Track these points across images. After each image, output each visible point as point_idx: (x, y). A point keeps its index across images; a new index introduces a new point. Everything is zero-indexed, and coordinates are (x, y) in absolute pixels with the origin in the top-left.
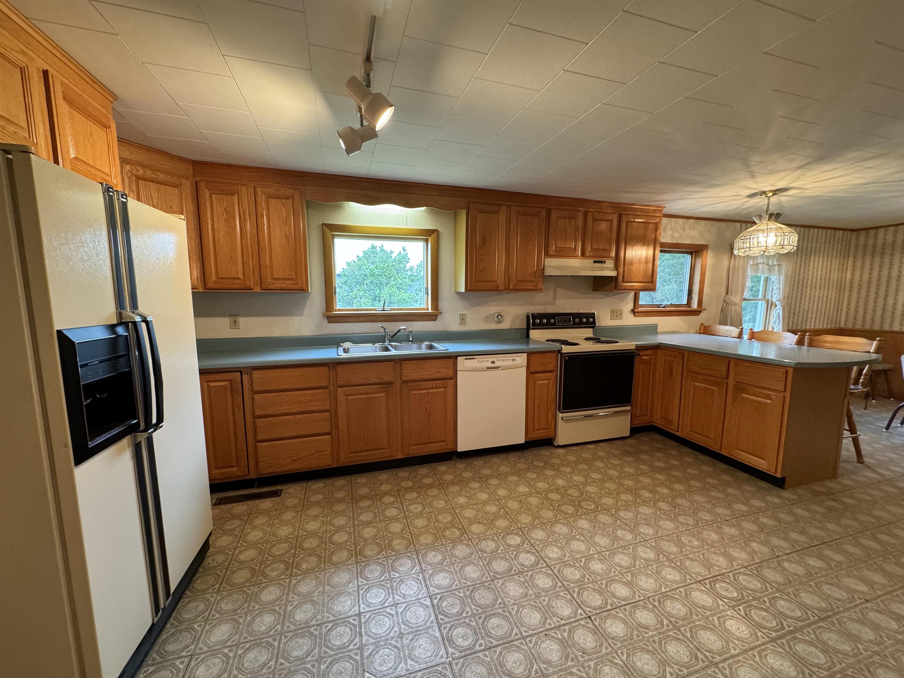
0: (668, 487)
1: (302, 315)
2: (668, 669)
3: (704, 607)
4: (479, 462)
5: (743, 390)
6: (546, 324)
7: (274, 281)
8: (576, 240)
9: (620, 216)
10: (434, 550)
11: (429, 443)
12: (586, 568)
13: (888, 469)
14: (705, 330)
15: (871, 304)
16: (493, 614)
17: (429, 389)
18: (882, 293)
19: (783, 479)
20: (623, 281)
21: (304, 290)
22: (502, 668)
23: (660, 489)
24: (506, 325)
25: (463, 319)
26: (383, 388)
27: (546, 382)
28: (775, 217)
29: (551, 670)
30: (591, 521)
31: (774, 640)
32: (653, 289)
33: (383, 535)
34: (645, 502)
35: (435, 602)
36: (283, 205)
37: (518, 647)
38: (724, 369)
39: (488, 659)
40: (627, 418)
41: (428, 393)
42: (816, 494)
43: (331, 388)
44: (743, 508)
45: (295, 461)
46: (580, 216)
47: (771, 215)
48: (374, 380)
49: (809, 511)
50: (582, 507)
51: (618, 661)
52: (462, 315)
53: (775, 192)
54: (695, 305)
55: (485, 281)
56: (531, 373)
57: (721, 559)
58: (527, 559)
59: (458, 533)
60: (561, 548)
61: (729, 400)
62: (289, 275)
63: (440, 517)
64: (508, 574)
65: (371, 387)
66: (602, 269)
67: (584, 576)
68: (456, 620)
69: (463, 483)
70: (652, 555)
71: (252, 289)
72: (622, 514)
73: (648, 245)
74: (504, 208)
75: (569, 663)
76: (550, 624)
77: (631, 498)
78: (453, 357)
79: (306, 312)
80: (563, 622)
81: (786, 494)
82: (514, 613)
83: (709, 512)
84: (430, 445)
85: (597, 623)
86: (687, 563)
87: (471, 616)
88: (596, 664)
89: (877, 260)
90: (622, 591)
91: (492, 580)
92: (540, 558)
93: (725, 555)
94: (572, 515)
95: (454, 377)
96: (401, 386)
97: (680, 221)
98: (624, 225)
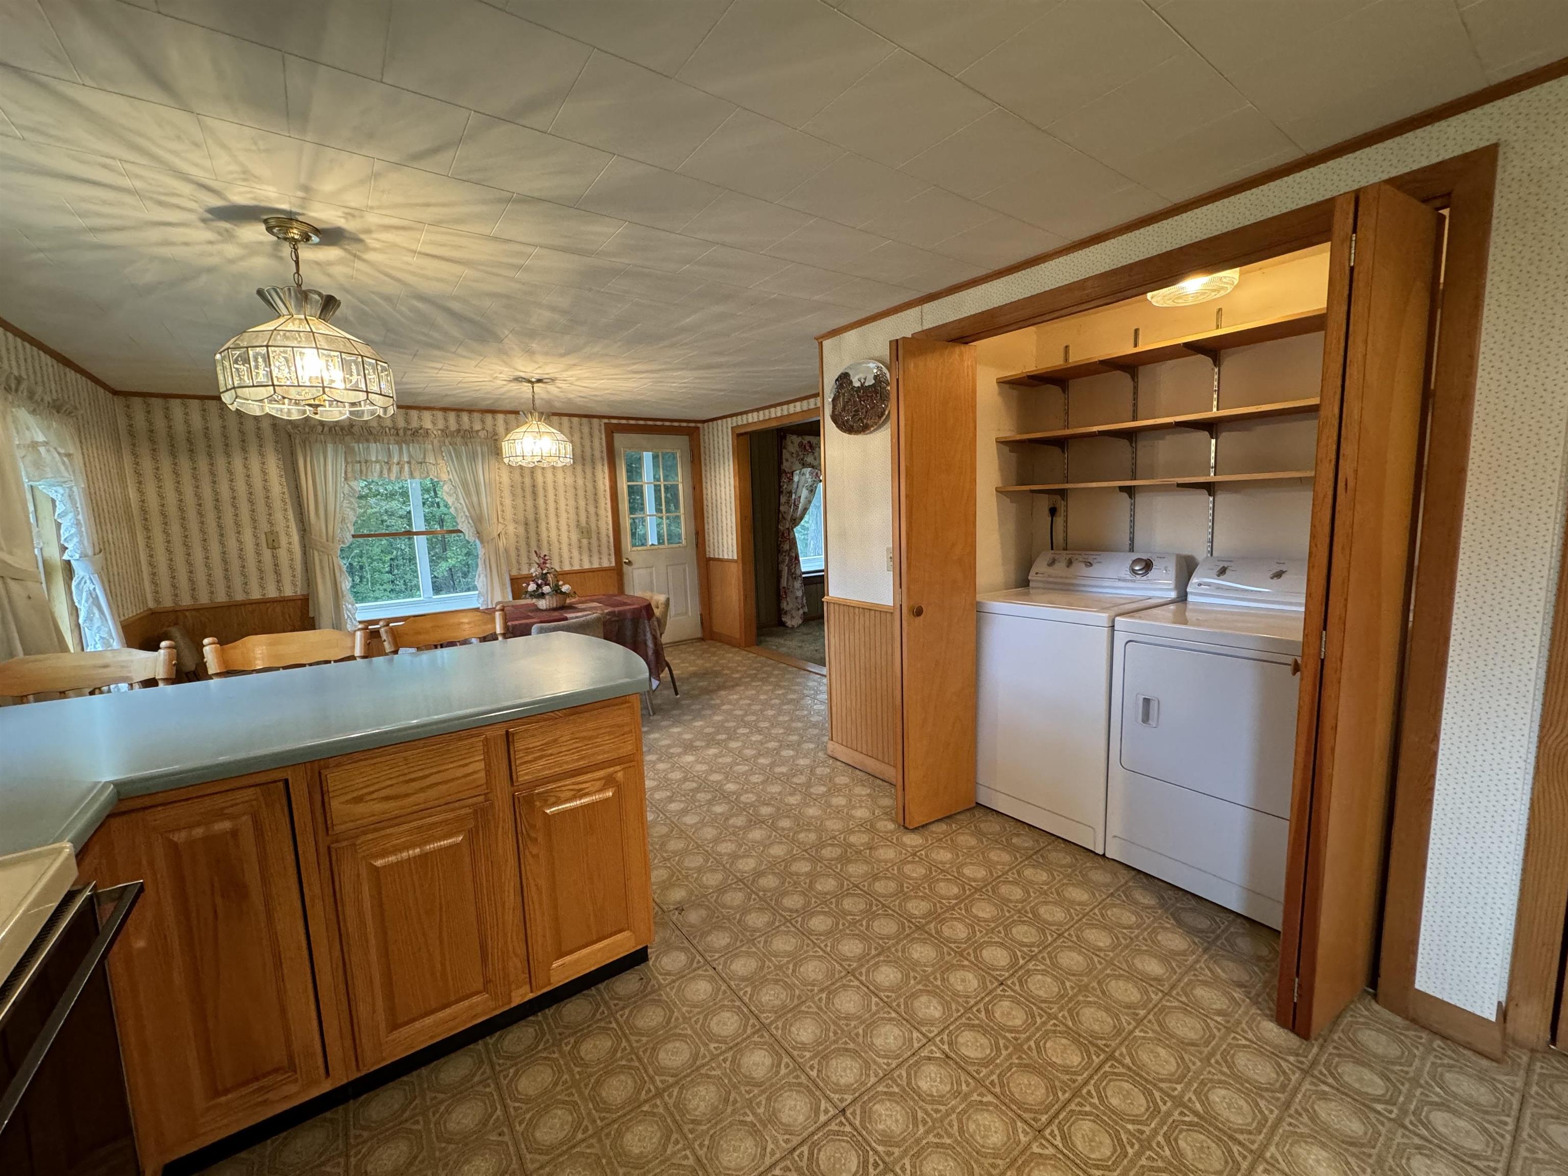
5: (544, 799)
38: (477, 766)
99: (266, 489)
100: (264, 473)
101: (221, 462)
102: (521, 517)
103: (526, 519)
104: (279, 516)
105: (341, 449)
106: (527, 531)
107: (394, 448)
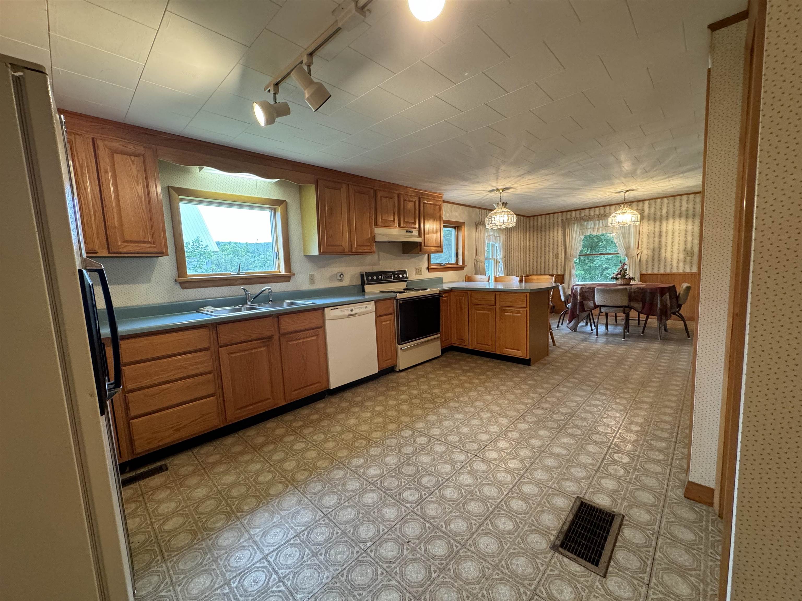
0: (478, 379)
1: (149, 281)
2: (526, 462)
3: (525, 430)
4: (348, 394)
5: (505, 311)
6: (376, 280)
7: (126, 244)
8: (394, 216)
9: (419, 199)
10: (354, 457)
11: (307, 386)
12: (459, 433)
13: (566, 346)
14: (469, 279)
15: (539, 260)
16: (422, 476)
17: (304, 338)
18: (543, 253)
19: (529, 360)
20: (425, 246)
21: (163, 253)
22: (445, 499)
23: (474, 381)
24: (346, 283)
25: (312, 280)
26: (264, 342)
27: (388, 322)
28: (505, 205)
29: (472, 488)
30: (447, 408)
31: (559, 432)
32: (441, 252)
33: (304, 462)
34: (470, 390)
35: (379, 485)
36: (133, 162)
37: (447, 486)
38: (493, 299)
39: (435, 499)
40: (438, 343)
41: (303, 342)
42: (545, 364)
43: (212, 349)
44: (518, 379)
45: (177, 430)
46: (396, 196)
47: (503, 203)
48: (254, 336)
49: (545, 373)
50: (437, 402)
51: (502, 469)
52: (311, 276)
53: (503, 190)
54: (460, 263)
55: (333, 246)
56: (378, 316)
57: (521, 406)
58: (422, 440)
59: (365, 442)
60: (439, 428)
61: (497, 319)
62: (144, 238)
63: (343, 437)
64: (415, 452)
65: (253, 342)
66: (412, 236)
67: (461, 437)
68: (400, 489)
69: (347, 410)
70: (489, 415)
71: (96, 253)
72: (461, 399)
73: (437, 220)
74: (344, 186)
75: (479, 481)
76: (457, 467)
77: (461, 390)
78: (321, 309)
79: (154, 279)
80: (464, 463)
81: (532, 367)
82: (433, 470)
83: (504, 385)
84: (308, 388)
85: (481, 457)
86: (508, 412)
87: (408, 483)
88: (493, 475)
89: (539, 233)
90: (485, 437)
91: (408, 459)
92: (430, 437)
93: (522, 403)
94: (434, 409)
95: (322, 327)
96: (280, 339)
97: (449, 205)
98: (422, 205)
99: (557, 240)
100: (558, 235)
101: (547, 233)
102: (651, 247)
103: (654, 247)
104: (560, 248)
105: (579, 225)
106: (653, 253)
107: (597, 222)
